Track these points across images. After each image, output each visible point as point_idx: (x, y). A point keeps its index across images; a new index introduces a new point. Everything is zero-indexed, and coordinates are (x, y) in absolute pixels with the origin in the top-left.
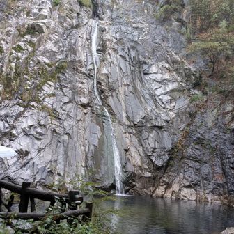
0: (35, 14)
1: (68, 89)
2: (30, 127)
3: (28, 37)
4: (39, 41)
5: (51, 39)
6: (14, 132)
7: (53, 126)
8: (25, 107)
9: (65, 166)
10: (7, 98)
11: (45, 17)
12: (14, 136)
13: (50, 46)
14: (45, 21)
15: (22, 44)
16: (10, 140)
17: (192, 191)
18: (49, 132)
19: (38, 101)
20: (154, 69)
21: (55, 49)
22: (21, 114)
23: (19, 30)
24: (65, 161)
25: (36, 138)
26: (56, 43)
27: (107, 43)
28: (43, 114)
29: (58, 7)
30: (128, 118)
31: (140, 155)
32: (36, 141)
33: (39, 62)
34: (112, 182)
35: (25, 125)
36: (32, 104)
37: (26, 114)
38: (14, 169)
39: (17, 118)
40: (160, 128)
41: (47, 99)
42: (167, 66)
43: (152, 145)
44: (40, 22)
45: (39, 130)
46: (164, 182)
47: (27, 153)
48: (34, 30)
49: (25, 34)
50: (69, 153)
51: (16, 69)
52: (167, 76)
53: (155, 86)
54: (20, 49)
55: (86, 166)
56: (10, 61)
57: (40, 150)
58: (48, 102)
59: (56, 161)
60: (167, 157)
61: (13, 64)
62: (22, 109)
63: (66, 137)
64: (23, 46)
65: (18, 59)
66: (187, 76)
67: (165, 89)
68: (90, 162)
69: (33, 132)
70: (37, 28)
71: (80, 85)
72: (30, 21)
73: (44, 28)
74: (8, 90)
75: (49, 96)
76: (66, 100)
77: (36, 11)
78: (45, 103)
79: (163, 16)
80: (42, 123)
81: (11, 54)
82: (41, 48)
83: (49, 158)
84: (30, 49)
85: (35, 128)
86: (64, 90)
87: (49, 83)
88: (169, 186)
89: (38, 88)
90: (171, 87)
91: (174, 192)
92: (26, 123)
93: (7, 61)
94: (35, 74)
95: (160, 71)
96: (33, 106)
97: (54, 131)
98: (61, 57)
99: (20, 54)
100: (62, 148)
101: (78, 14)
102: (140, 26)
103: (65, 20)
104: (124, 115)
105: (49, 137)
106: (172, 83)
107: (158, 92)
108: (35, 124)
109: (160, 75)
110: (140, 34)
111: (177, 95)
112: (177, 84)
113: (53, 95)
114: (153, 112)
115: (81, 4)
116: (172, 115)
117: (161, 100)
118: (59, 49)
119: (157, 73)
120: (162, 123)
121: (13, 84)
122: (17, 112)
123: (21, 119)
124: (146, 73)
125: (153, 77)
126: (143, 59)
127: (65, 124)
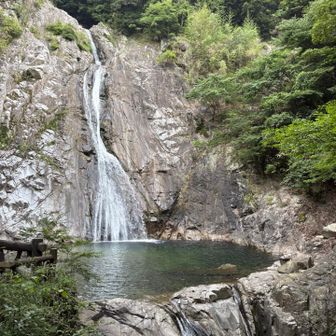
0: (30, 60)
1: (69, 137)
2: (29, 178)
3: (24, 83)
4: (36, 88)
5: (49, 86)
6: (11, 183)
7: (54, 176)
8: (24, 158)
9: (67, 216)
10: (2, 149)
11: (43, 62)
12: (11, 187)
13: (48, 92)
14: (42, 66)
16: (8, 192)
17: (197, 232)
18: (50, 182)
19: (38, 150)
20: (158, 114)
21: (54, 96)
22: (17, 165)
23: (14, 76)
25: (36, 189)
26: (55, 89)
27: (110, 88)
28: (42, 164)
29: (56, 52)
30: (133, 163)
31: (146, 201)
32: (35, 192)
33: (37, 109)
35: (23, 176)
36: (30, 153)
37: (24, 164)
38: (12, 222)
39: (13, 169)
40: (165, 172)
41: (46, 148)
42: (171, 111)
43: (158, 190)
44: (36, 68)
45: (38, 180)
46: (170, 225)
47: (26, 205)
48: (29, 75)
49: (21, 81)
50: (72, 203)
51: (12, 118)
52: (171, 121)
53: (159, 131)
54: (15, 96)
55: (91, 215)
56: (5, 109)
57: (40, 201)
58: (49, 150)
59: (58, 212)
60: (172, 200)
61: (8, 113)
62: (20, 159)
63: (68, 186)
64: (19, 93)
65: (13, 106)
66: (190, 120)
67: (169, 134)
69: (32, 183)
70: (33, 74)
72: (25, 67)
73: (41, 73)
75: (48, 145)
76: (67, 148)
77: (31, 56)
78: (44, 152)
79: (166, 61)
80: (42, 173)
82: (39, 95)
83: (51, 208)
84: (27, 96)
85: (34, 178)
86: (65, 137)
87: (49, 131)
88: (174, 229)
89: (38, 136)
90: (173, 132)
91: (179, 235)
92: (25, 172)
93: (1, 109)
94: (33, 122)
95: (164, 116)
96: (32, 156)
97: (55, 181)
98: (60, 103)
99: (15, 102)
100: (65, 198)
101: (78, 59)
102: (142, 70)
103: (64, 65)
104: (129, 161)
105: (50, 187)
106: (176, 128)
107: (162, 138)
108: (35, 174)
109: (164, 120)
110: (143, 79)
111: (181, 139)
112: (180, 129)
113: (53, 143)
114: (157, 156)
115: (81, 49)
116: (176, 159)
117: (165, 145)
118: (58, 95)
119: (161, 118)
120: (167, 168)
121: (9, 133)
122: (15, 162)
123: (19, 170)
124: (150, 119)
125: (157, 122)
126: (147, 104)
127: (67, 173)
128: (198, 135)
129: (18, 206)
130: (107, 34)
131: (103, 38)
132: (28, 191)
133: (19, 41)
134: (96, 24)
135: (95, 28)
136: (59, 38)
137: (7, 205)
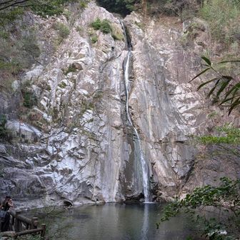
0: (75, 54)
1: (103, 115)
2: (74, 149)
3: (70, 74)
4: (79, 77)
5: (89, 74)
6: (61, 154)
7: (92, 147)
8: (69, 133)
9: (102, 180)
10: (55, 127)
11: (84, 56)
12: (60, 157)
13: (88, 79)
14: (83, 59)
15: (65, 81)
16: (58, 161)
18: (89, 152)
19: (80, 127)
20: (178, 90)
22: (65, 139)
23: (63, 70)
24: (102, 175)
25: (78, 158)
26: (93, 76)
27: (137, 71)
28: (83, 138)
29: (96, 43)
30: (154, 135)
31: (165, 167)
32: (78, 161)
33: (80, 94)
34: (141, 192)
35: (69, 148)
36: (74, 129)
37: (70, 139)
38: (60, 185)
39: (62, 142)
40: (182, 142)
41: (86, 125)
42: (190, 86)
43: (175, 158)
44: (79, 61)
45: (80, 151)
46: (186, 190)
47: (70, 171)
48: (73, 68)
49: (68, 72)
50: (105, 169)
51: (61, 103)
52: (189, 95)
53: (178, 105)
54: (64, 85)
55: (119, 179)
56: (56, 96)
57: (81, 168)
58: (88, 126)
59: (94, 177)
60: (188, 168)
61: (59, 99)
62: (67, 135)
63: (103, 155)
64: (66, 83)
65: (62, 93)
67: (187, 107)
68: (123, 176)
69: (76, 153)
70: (77, 66)
71: (114, 110)
72: (71, 61)
73: (83, 65)
74: (55, 120)
75: (89, 122)
76: (102, 124)
77: (76, 51)
78: (85, 129)
79: (187, 41)
80: (83, 145)
81: (57, 90)
82: (81, 83)
83: (89, 174)
84: (72, 84)
85: (77, 150)
86: (100, 115)
87: (89, 111)
89: (80, 116)
90: (191, 105)
92: (69, 146)
93: (54, 96)
94: (77, 105)
95: (183, 92)
96: (76, 131)
97: (93, 151)
98: (97, 88)
99: (63, 90)
100: (100, 165)
101: (113, 48)
102: (165, 52)
103: (101, 55)
104: (151, 133)
105: (89, 156)
106: (194, 101)
107: (181, 111)
108: (77, 146)
109: (183, 95)
110: (165, 60)
111: (199, 112)
112: (197, 102)
113: (92, 120)
114: (176, 128)
115: (115, 38)
116: (193, 130)
117: (184, 117)
118: (96, 81)
119: (181, 93)
120: (185, 139)
121: (59, 115)
122: (63, 137)
123: (66, 143)
124: (172, 95)
125: (177, 97)
126: (169, 82)
127: (102, 144)
128: (214, 108)
129: (65, 172)
130: (138, 21)
131: (134, 26)
132: (72, 160)
133: (67, 40)
134: (129, 14)
135: (128, 18)
136: (98, 32)
137: (57, 171)
